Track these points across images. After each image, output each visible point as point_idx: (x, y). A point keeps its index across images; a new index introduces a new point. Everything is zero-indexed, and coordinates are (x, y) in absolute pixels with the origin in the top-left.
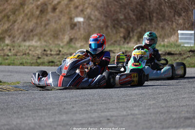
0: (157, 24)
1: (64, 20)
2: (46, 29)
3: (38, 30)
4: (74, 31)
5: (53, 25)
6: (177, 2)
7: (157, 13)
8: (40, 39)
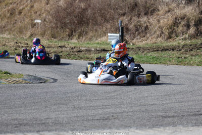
0: (93, 28)
1: (27, 21)
2: (14, 27)
3: (9, 27)
4: (34, 29)
5: (19, 24)
6: (106, 13)
7: (92, 20)
8: (10, 33)
